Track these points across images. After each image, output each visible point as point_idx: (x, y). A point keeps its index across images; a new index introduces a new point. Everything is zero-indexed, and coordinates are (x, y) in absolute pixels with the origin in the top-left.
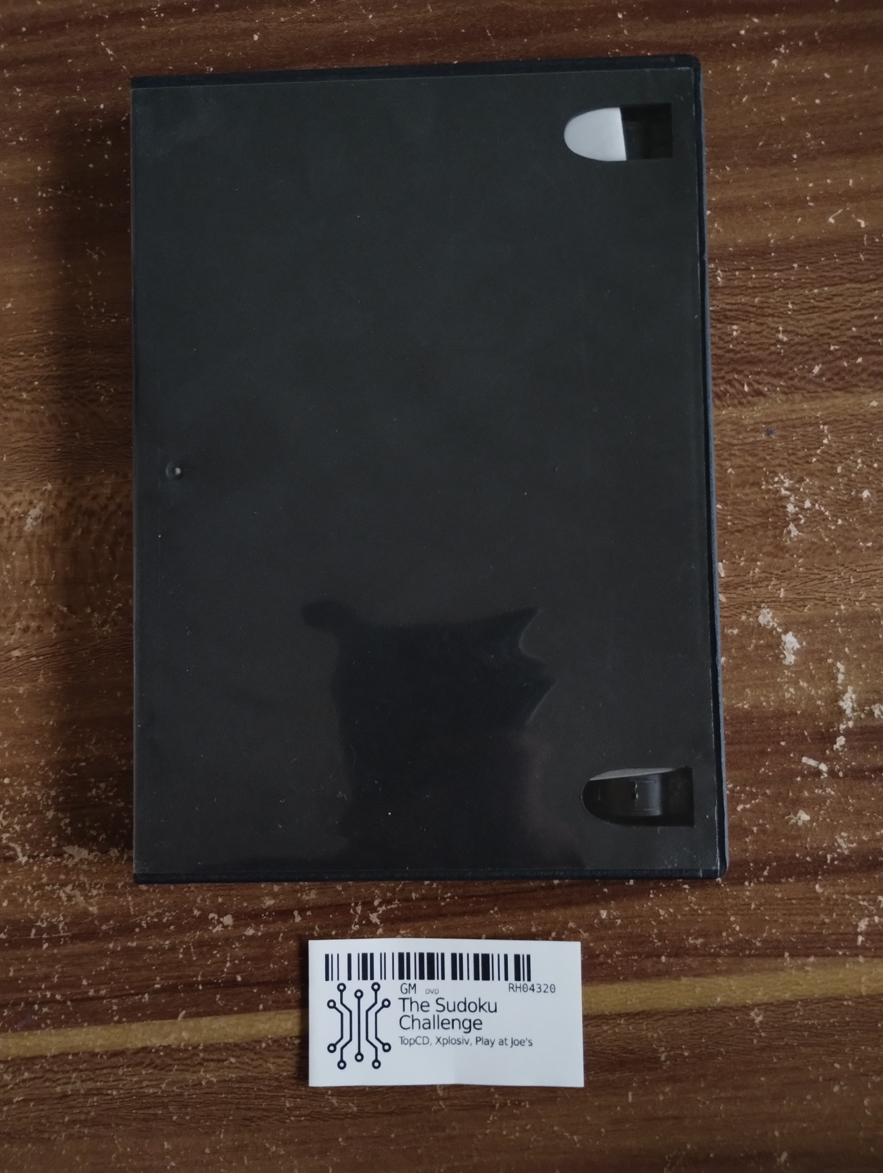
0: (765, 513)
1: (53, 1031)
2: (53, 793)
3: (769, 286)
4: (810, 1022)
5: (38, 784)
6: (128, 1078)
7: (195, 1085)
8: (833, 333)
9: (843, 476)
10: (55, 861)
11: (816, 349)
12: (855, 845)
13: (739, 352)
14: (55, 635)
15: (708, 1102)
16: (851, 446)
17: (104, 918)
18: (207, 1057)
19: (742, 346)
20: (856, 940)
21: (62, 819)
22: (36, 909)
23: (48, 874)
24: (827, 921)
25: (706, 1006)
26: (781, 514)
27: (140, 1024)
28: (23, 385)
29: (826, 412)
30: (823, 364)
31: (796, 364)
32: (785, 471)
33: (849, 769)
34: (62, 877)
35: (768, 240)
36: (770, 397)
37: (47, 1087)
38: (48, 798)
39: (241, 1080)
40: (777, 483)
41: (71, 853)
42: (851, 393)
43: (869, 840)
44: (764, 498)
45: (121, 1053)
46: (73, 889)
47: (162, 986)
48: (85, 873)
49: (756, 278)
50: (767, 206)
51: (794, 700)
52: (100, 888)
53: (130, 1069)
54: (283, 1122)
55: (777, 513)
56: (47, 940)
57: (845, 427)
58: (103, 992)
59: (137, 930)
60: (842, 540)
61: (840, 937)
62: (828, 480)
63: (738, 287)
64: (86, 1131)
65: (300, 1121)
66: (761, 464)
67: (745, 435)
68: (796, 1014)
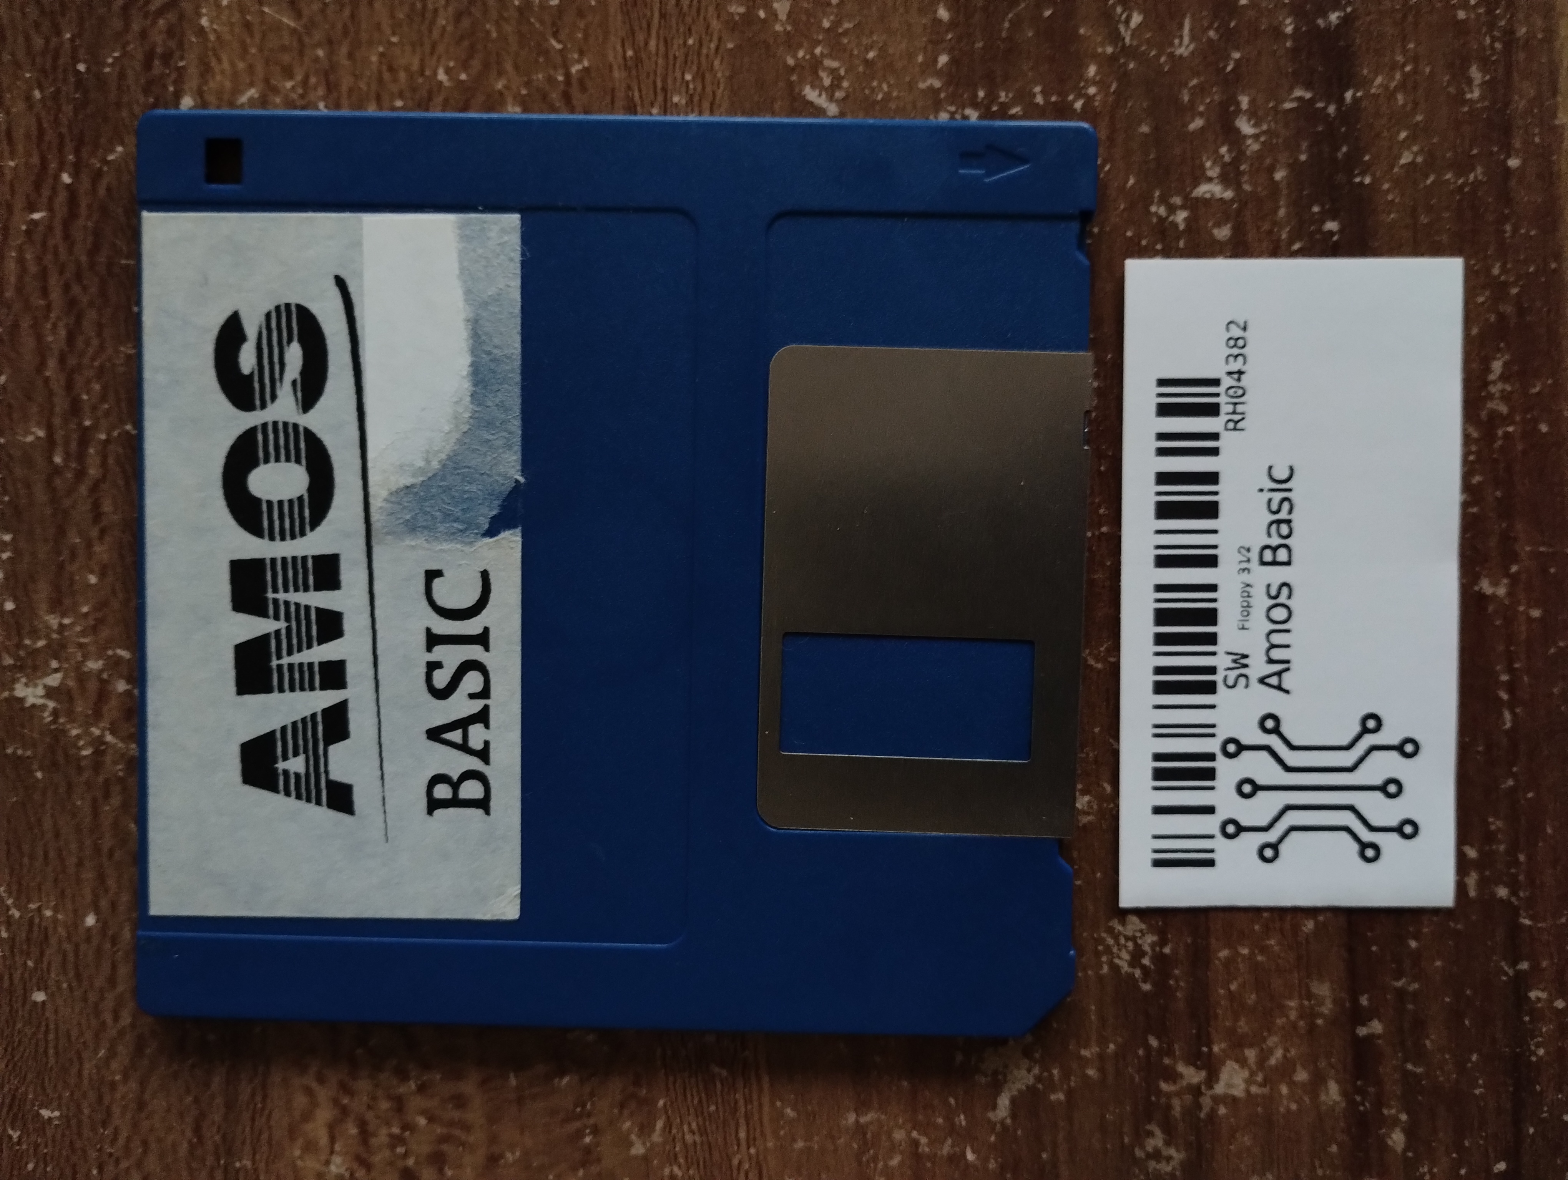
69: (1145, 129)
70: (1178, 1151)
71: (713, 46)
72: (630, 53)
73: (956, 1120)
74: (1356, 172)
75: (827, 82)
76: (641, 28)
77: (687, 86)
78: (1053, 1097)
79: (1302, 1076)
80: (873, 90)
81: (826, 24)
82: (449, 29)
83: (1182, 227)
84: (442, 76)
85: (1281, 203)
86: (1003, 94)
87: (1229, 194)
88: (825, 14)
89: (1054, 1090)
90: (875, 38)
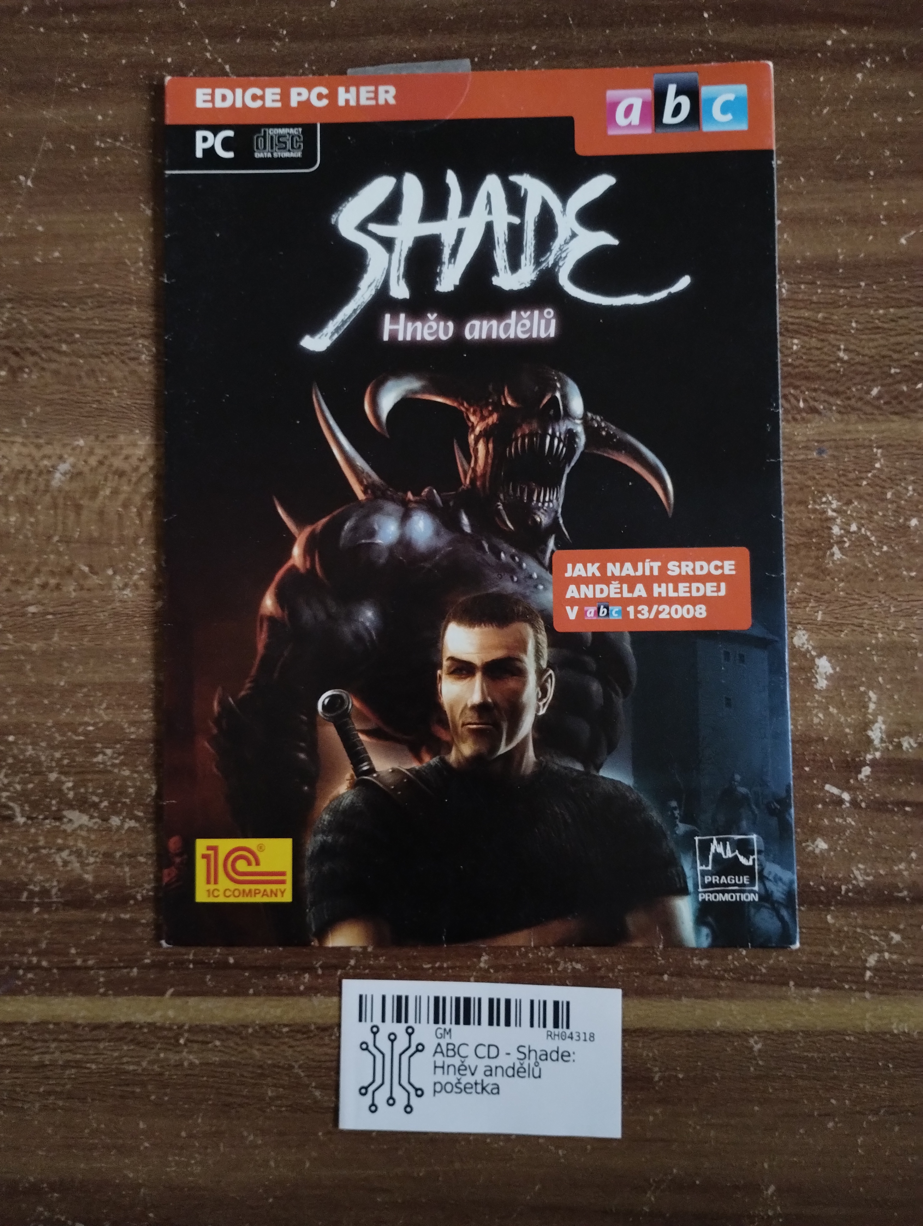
0: (809, 533)
1: (36, 998)
2: (58, 755)
3: (834, 303)
4: (810, 1055)
5: (43, 744)
6: (109, 1053)
7: (177, 1066)
8: (896, 356)
9: (892, 502)
10: (54, 824)
11: (877, 371)
12: (870, 878)
13: (797, 367)
14: (74, 594)
15: (698, 1127)
16: (903, 472)
17: (99, 887)
18: (192, 1038)
19: (801, 361)
20: (863, 975)
21: (63, 783)
22: (30, 871)
23: (46, 837)
24: (836, 952)
25: (705, 1029)
26: (825, 535)
27: (125, 998)
28: (64, 336)
29: (881, 435)
30: (882, 386)
31: (855, 384)
32: (834, 492)
33: (872, 801)
34: (60, 841)
35: (837, 256)
36: (825, 416)
37: (25, 1055)
38: (52, 760)
39: (224, 1064)
40: (825, 503)
41: (71, 817)
42: (909, 418)
43: (886, 875)
44: (810, 518)
45: (104, 1026)
46: (70, 855)
47: (153, 961)
48: (84, 839)
49: (822, 293)
50: (839, 221)
51: (822, 726)
52: (97, 857)
53: (112, 1044)
54: (264, 1112)
55: (822, 534)
56: (39, 905)
57: (898, 452)
58: (91, 963)
59: (132, 902)
60: (885, 566)
61: (849, 970)
62: (877, 505)
63: (802, 301)
64: (61, 1103)
65: (281, 1112)
66: (810, 483)
67: (796, 452)
68: (796, 1045)
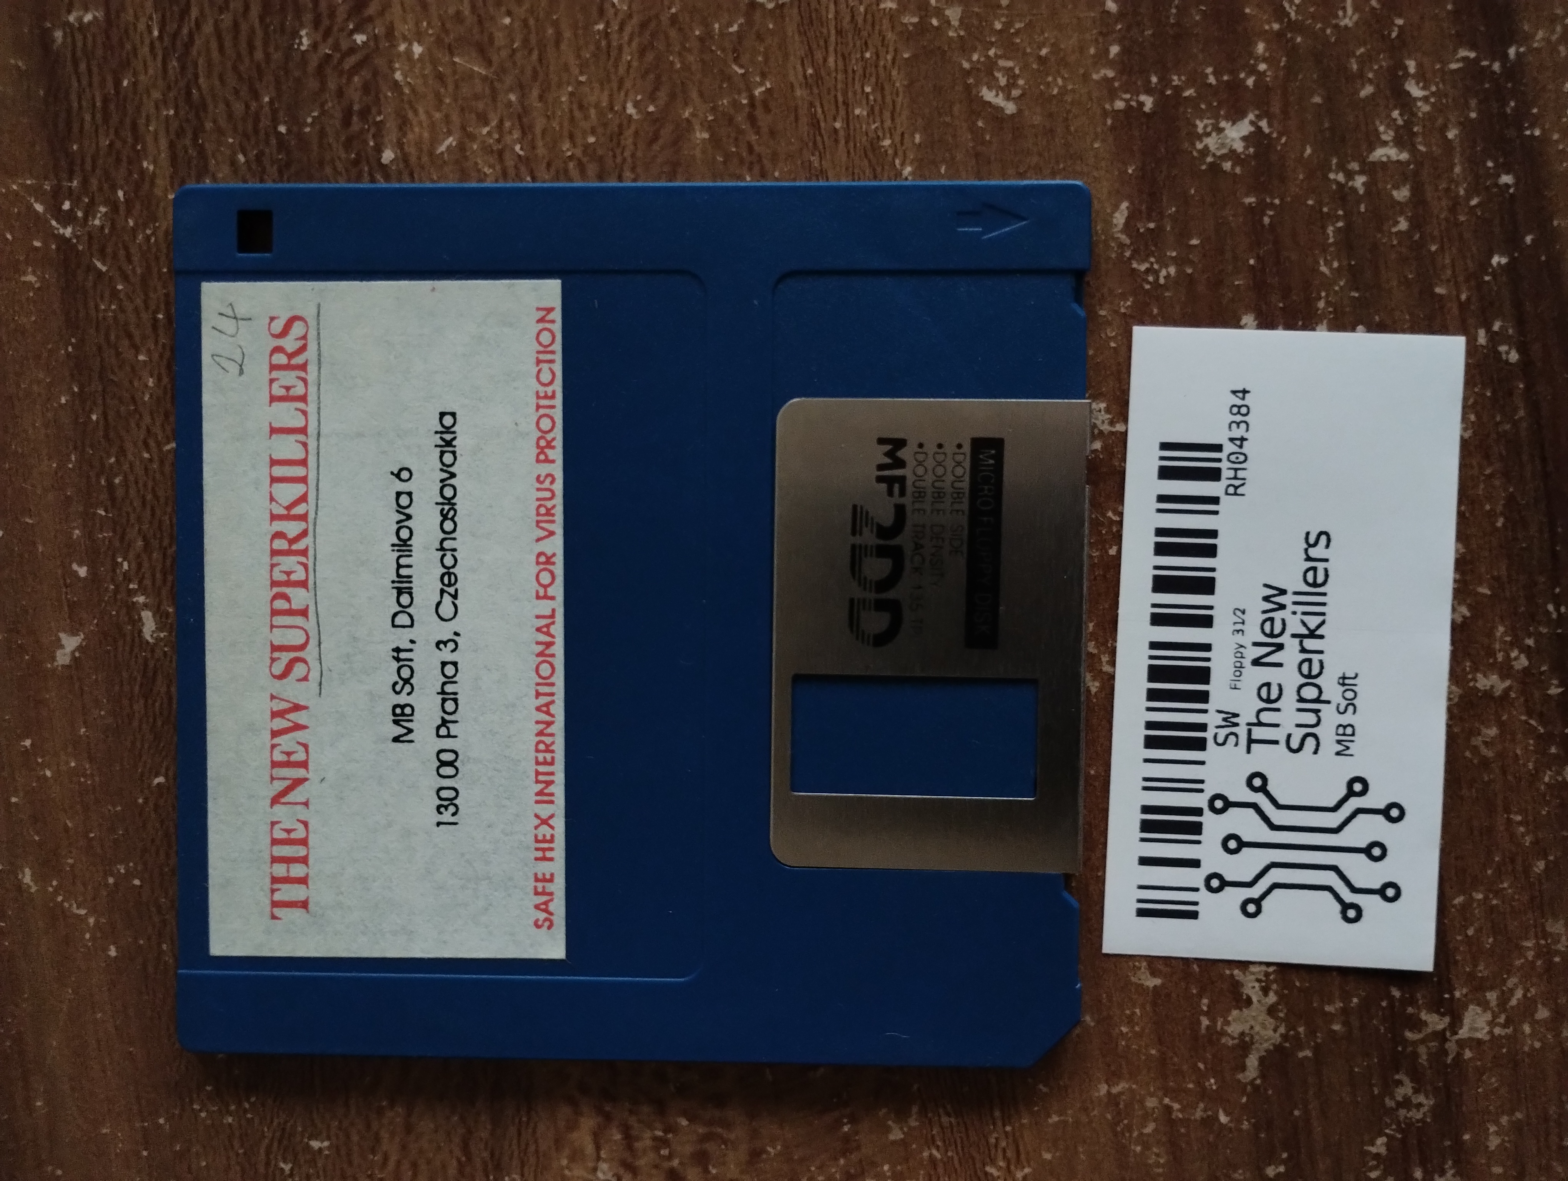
69: (1317, 100)
70: (1427, 1097)
71: (889, 57)
72: (810, 71)
73: (1207, 1084)
74: (1526, 125)
75: (1003, 81)
76: (818, 46)
77: (867, 98)
78: (1301, 1055)
79: (1543, 1013)
80: (1048, 85)
81: (998, 26)
82: (635, 64)
83: (1361, 191)
84: (631, 110)
85: (1456, 161)
86: (1175, 78)
87: (1404, 156)
88: (997, 17)
89: (1302, 1049)
90: (1046, 35)
